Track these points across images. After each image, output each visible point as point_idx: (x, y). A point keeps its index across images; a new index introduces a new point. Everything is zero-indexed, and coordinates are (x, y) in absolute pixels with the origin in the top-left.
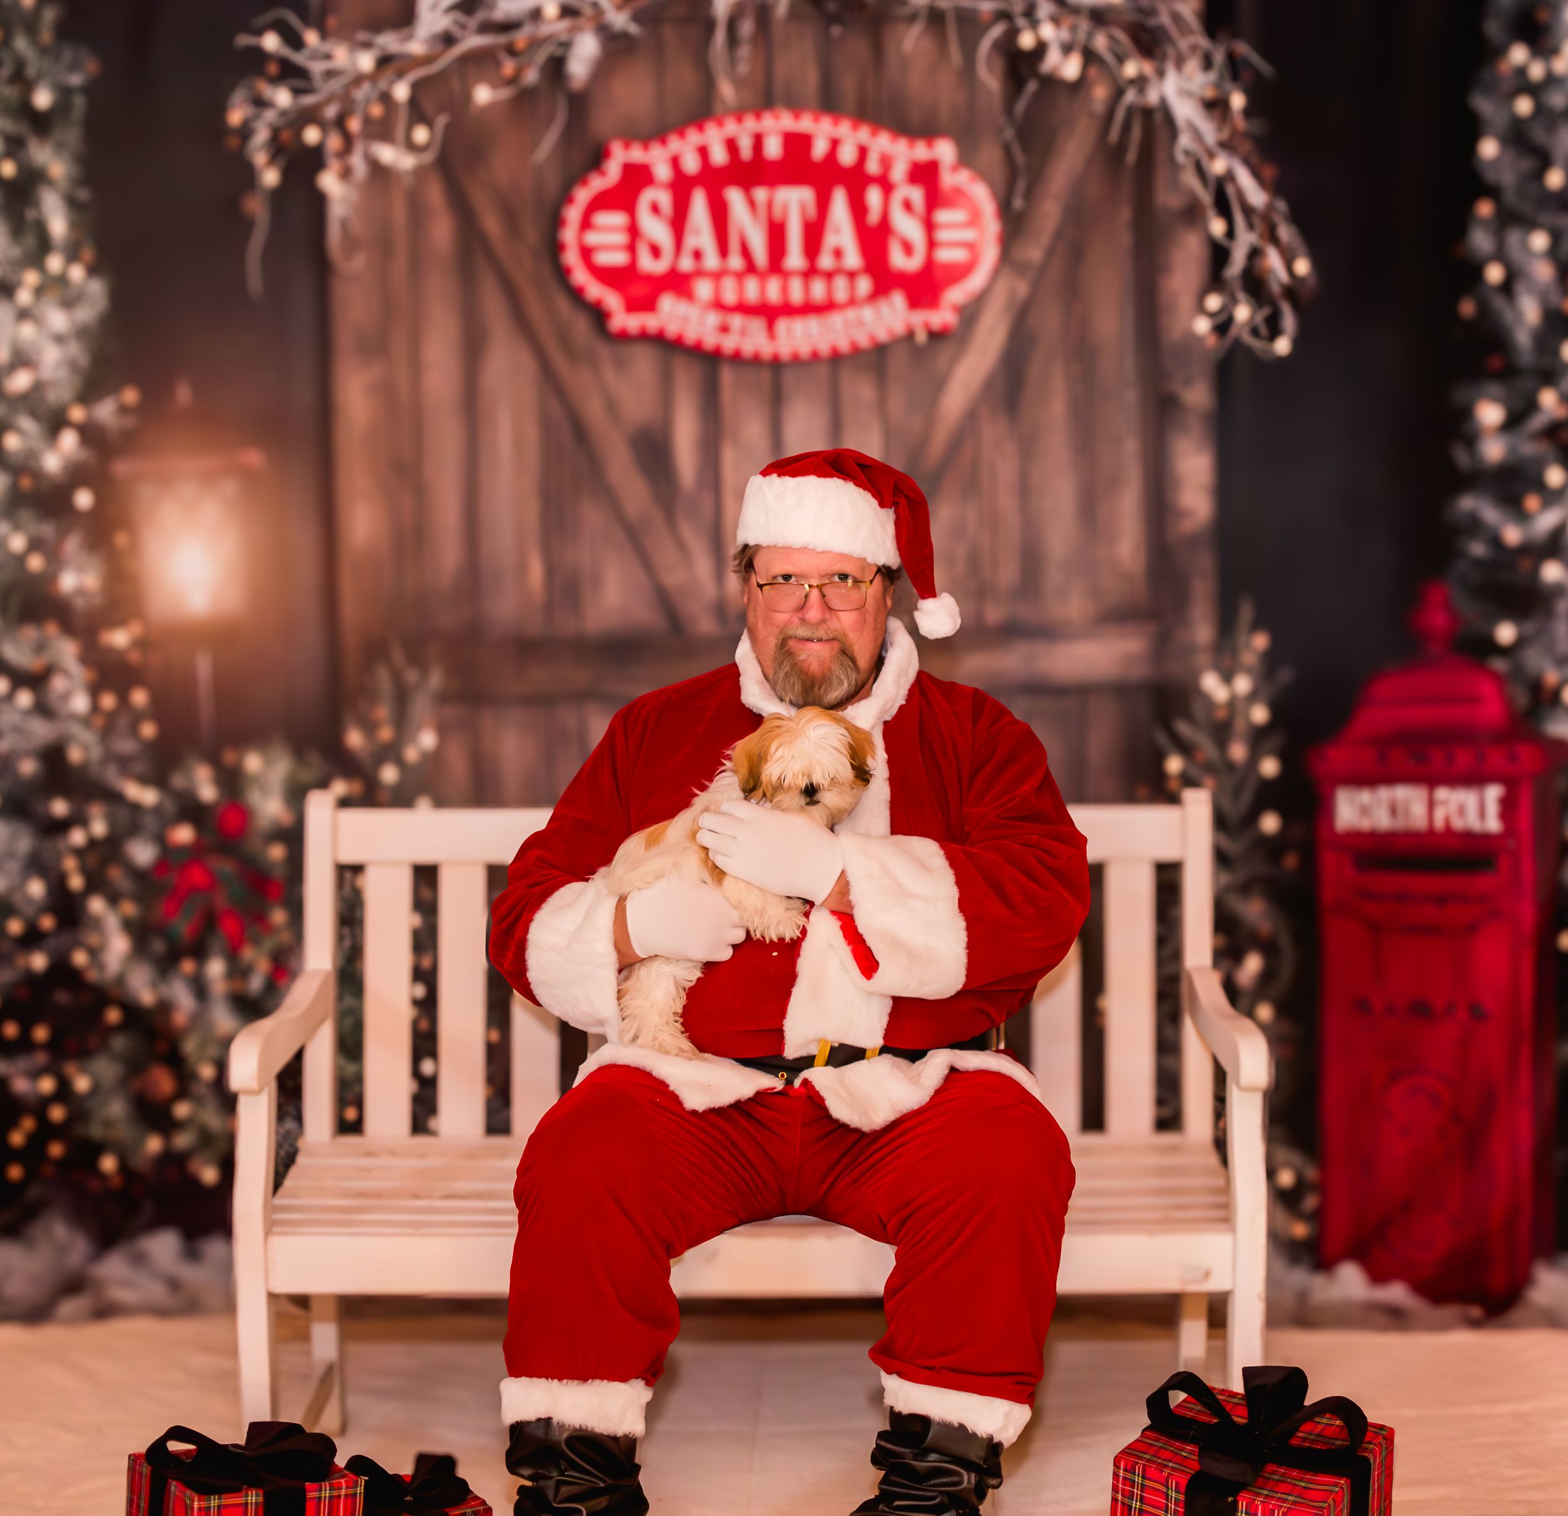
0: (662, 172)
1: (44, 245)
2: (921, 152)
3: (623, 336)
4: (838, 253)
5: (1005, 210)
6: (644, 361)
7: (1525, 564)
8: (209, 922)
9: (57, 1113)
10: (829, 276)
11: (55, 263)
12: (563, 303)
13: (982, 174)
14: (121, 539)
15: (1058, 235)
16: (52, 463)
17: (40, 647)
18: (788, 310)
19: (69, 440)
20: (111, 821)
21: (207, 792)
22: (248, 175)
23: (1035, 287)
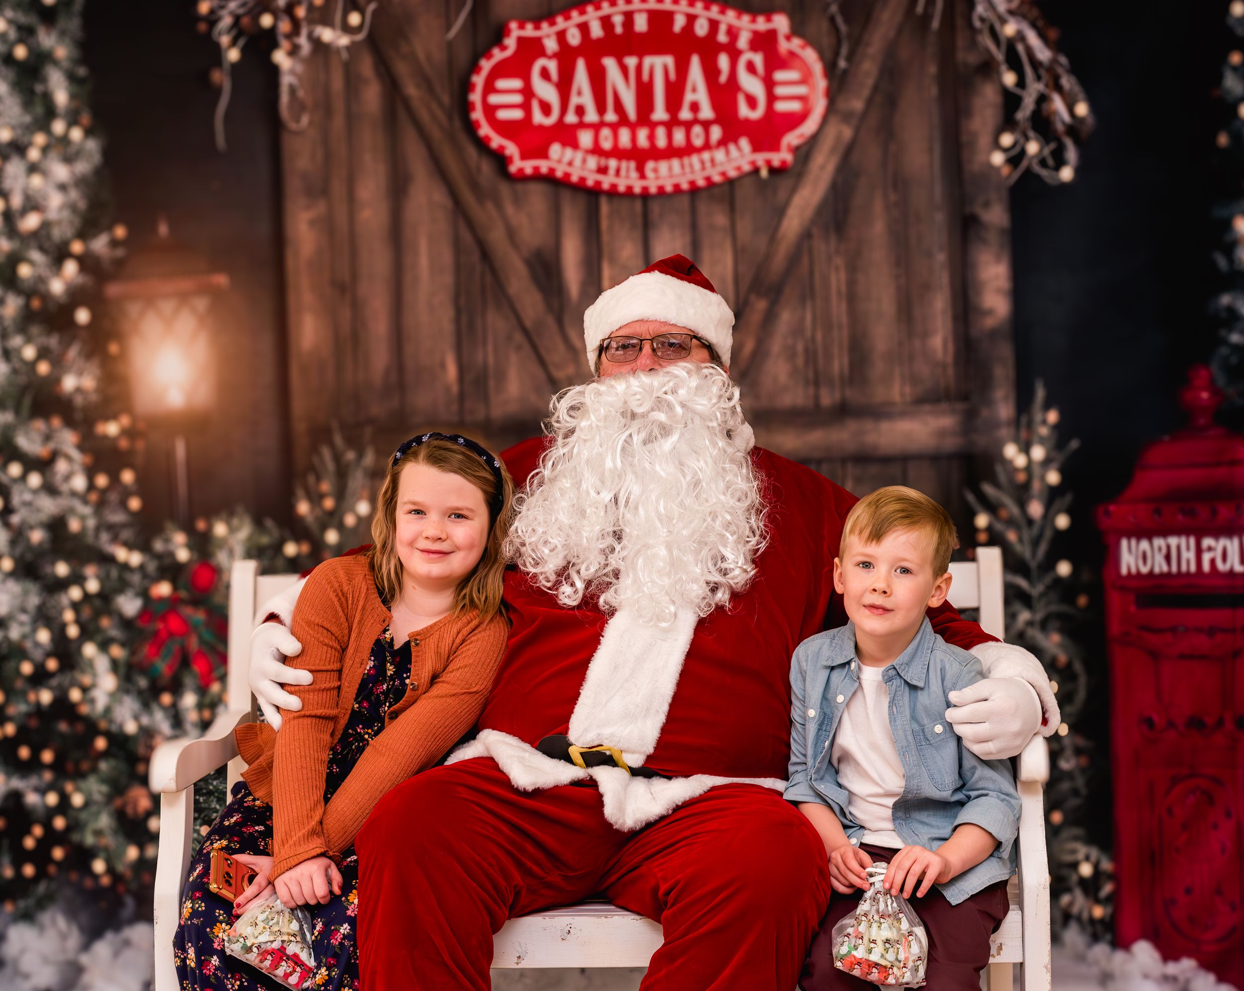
0: (551, 45)
1: (50, 113)
2: (761, 25)
3: (521, 177)
4: (695, 107)
5: (830, 70)
6: (537, 194)
8: (184, 661)
9: (59, 823)
10: (688, 126)
11: (58, 127)
12: (472, 152)
13: (810, 42)
14: (113, 348)
15: (875, 89)
16: (57, 287)
17: (47, 438)
18: (655, 154)
19: (71, 268)
20: (103, 580)
21: (183, 555)
22: (216, 54)
23: (857, 130)
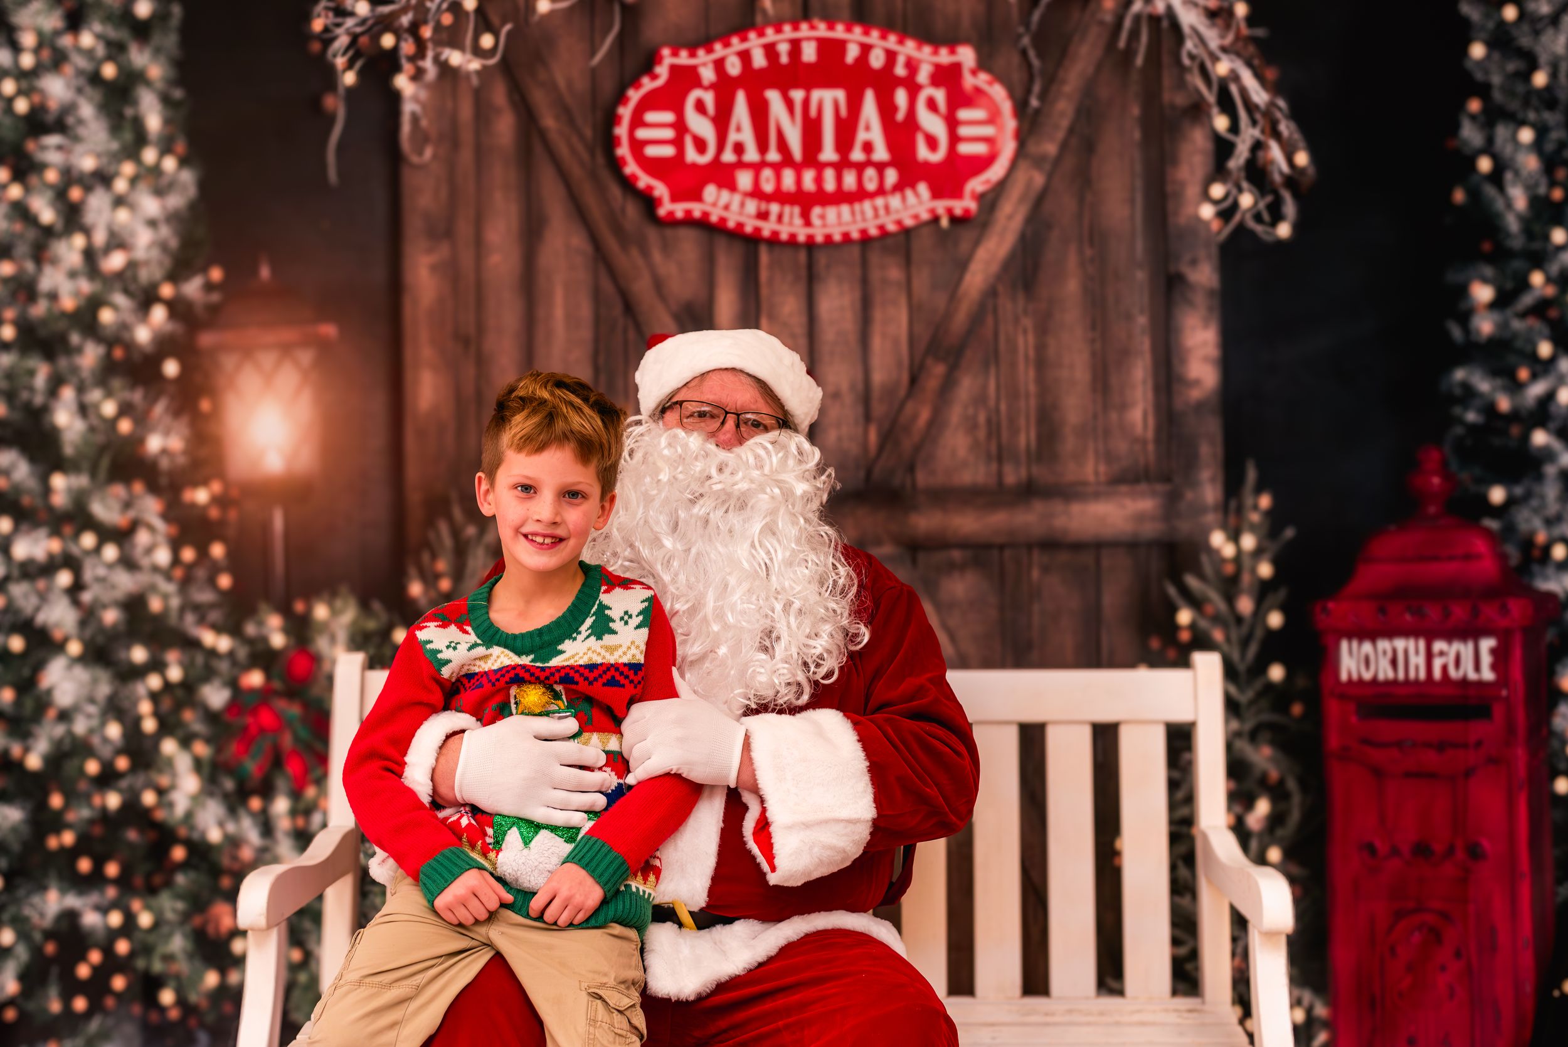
0: (708, 74)
1: (141, 139)
2: (944, 57)
3: (671, 222)
4: (868, 147)
5: (1020, 108)
6: (689, 243)
7: (1515, 430)
8: (277, 761)
9: (122, 947)
10: (860, 168)
11: (149, 155)
12: (615, 191)
13: (999, 77)
14: (205, 405)
15: (1071, 131)
16: (143, 335)
17: (127, 505)
18: (822, 198)
19: (159, 314)
20: (187, 667)
21: (278, 640)
22: (329, 77)
23: (1050, 177)
